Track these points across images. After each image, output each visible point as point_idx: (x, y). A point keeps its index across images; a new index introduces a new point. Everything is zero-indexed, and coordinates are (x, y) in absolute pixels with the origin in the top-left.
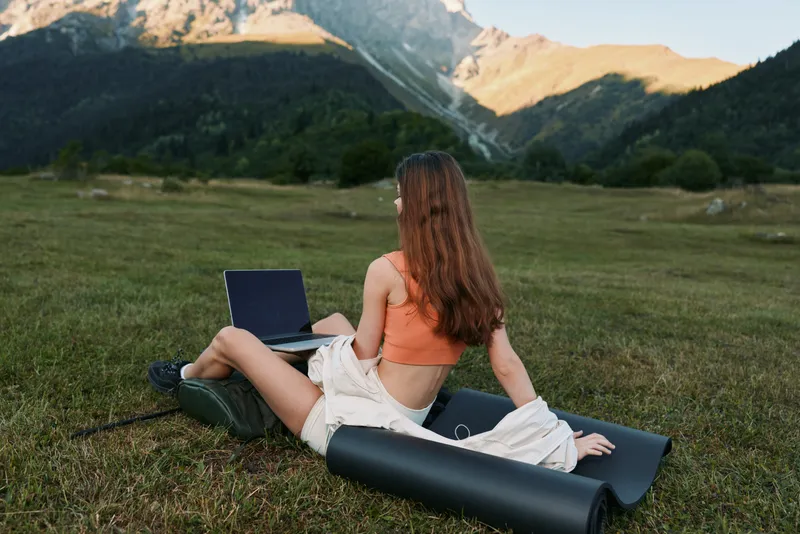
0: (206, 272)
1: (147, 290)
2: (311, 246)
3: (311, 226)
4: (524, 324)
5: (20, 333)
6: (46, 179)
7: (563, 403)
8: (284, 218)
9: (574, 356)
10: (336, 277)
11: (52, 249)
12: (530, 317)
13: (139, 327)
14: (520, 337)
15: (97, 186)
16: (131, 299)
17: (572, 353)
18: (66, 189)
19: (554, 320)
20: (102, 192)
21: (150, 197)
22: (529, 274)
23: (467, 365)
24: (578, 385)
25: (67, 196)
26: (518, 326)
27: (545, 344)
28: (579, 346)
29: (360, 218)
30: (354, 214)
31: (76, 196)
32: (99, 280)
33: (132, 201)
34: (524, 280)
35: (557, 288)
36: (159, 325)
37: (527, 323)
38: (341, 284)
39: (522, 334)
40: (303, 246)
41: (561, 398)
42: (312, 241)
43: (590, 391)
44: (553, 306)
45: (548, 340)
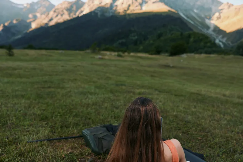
0: (117, 85)
1: (97, 91)
2: (155, 76)
3: (157, 69)
4: (217, 115)
5: (57, 103)
6: (88, 52)
7: (221, 155)
8: (150, 66)
9: (233, 133)
10: (156, 90)
11: (81, 75)
12: (220, 113)
13: (89, 104)
14: (214, 121)
15: (101, 54)
16: (91, 94)
17: (233, 132)
18: (92, 55)
19: (230, 115)
20: (100, 56)
21: (113, 58)
22: (227, 93)
23: (187, 132)
24: (230, 148)
25: (92, 57)
26: (214, 116)
27: (223, 126)
28: (237, 129)
29: (173, 67)
30: (171, 65)
31: (94, 58)
32: (86, 86)
34: (224, 95)
35: (237, 100)
36: (94, 104)
37: (218, 115)
38: (157, 92)
39: (215, 120)
40: (152, 76)
41: (221, 153)
43: (235, 151)
44: (231, 109)
45: (224, 124)
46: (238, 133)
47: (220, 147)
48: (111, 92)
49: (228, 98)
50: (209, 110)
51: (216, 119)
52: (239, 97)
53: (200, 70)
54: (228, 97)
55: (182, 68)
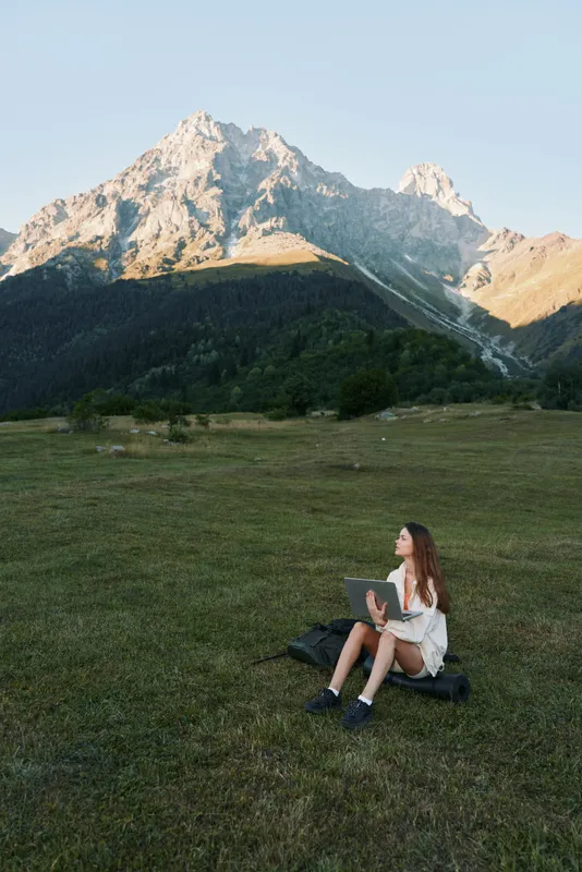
2: (321, 510)
6: (63, 431)
18: (85, 443)
19: (504, 597)
20: (120, 448)
25: (87, 452)
29: (362, 470)
30: (357, 465)
31: (96, 452)
33: (147, 457)
39: (477, 609)
40: (314, 510)
42: (322, 505)
43: (502, 649)
44: (508, 585)
45: (492, 615)
46: (511, 625)
47: (481, 646)
48: (257, 574)
49: (507, 561)
50: (467, 593)
51: (479, 607)
52: (530, 557)
53: (443, 473)
54: (507, 558)
55: (390, 470)
